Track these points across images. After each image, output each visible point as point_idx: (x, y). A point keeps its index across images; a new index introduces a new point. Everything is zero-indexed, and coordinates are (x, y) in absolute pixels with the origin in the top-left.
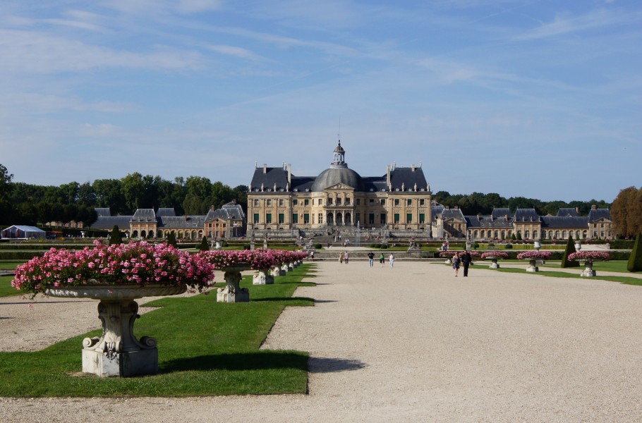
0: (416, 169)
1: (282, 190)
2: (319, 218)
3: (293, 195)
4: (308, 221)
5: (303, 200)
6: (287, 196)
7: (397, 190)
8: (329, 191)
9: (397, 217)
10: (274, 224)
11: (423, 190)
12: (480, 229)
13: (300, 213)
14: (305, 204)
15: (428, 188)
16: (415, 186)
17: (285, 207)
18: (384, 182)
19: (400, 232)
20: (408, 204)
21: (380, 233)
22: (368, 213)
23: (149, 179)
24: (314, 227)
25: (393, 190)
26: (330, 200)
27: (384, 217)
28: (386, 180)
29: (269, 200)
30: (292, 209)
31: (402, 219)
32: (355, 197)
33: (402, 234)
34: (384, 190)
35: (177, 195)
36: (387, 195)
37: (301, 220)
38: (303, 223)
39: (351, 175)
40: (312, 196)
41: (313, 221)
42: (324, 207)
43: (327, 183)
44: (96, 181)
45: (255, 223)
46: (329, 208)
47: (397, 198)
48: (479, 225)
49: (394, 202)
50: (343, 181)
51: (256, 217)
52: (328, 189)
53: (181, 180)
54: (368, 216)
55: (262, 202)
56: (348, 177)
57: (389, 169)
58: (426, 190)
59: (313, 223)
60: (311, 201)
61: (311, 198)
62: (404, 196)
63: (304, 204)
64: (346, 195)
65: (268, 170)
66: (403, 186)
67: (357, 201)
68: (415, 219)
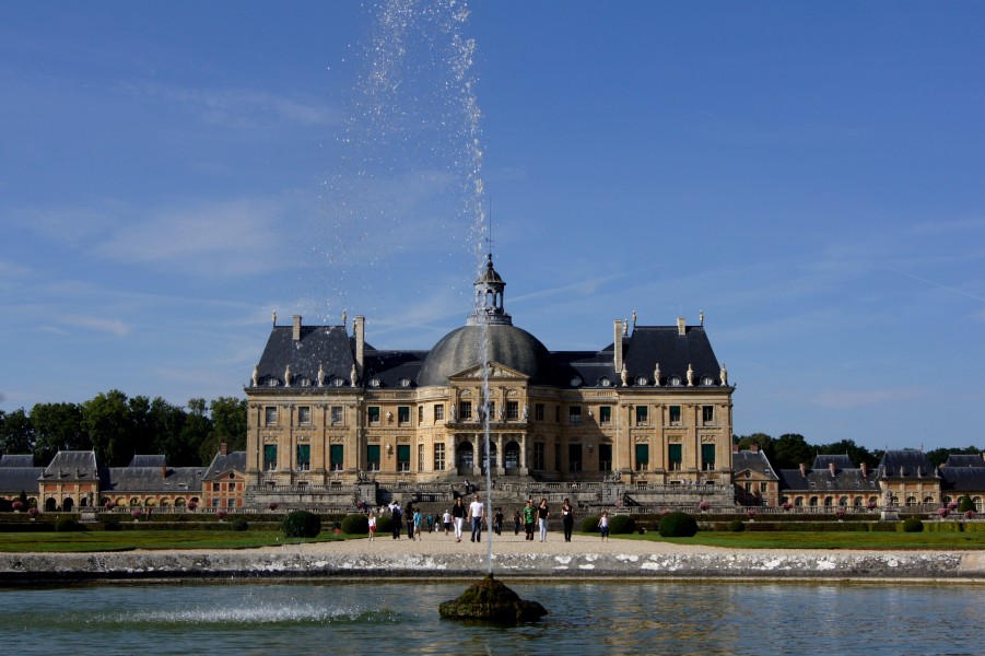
0: (688, 329)
1: (338, 383)
2: (436, 456)
3: (368, 396)
4: (407, 465)
5: (395, 410)
6: (352, 399)
7: (643, 382)
8: (461, 384)
9: (642, 454)
10: (317, 473)
11: (708, 382)
12: (807, 494)
13: (387, 442)
14: (400, 420)
15: (722, 376)
16: (689, 373)
17: (347, 428)
18: (607, 365)
19: (653, 493)
20: (672, 419)
21: (600, 496)
22: (567, 443)
23: (140, 403)
24: (421, 478)
25: (631, 381)
26: (463, 409)
27: (605, 452)
28: (610, 358)
29: (304, 409)
30: (364, 432)
31: (657, 459)
32: (531, 398)
33: (659, 498)
34: (606, 383)
35: (191, 434)
36: (614, 396)
37: (388, 462)
38: (394, 469)
39: (519, 341)
40: (418, 398)
41: (420, 464)
42: (449, 426)
43: (458, 361)
44: (37, 407)
45: (266, 467)
46: (463, 427)
47: (642, 404)
48: (806, 485)
49: (634, 413)
50: (498, 357)
51: (270, 454)
52: (461, 376)
53: (200, 405)
54: (566, 452)
55: (285, 413)
56: (513, 347)
57: (619, 330)
58: (717, 382)
59: (420, 469)
60: (414, 411)
61: (414, 404)
62: (660, 399)
63: (396, 419)
64: (506, 392)
65: (306, 331)
66: (657, 372)
67: (537, 411)
68: (690, 459)
